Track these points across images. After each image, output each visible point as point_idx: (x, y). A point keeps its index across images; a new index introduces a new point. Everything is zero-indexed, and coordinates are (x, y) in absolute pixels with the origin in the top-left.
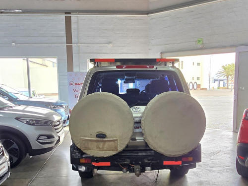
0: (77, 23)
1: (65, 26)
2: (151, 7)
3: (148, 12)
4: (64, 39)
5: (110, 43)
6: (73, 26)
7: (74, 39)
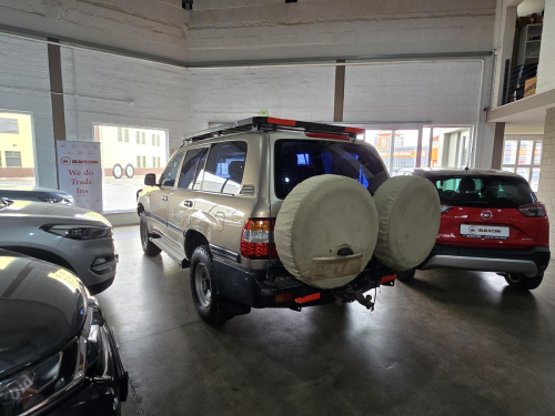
0: (72, 59)
1: (47, 60)
2: (192, 58)
3: (187, 65)
4: (47, 83)
5: (131, 100)
6: (64, 64)
7: (66, 86)
